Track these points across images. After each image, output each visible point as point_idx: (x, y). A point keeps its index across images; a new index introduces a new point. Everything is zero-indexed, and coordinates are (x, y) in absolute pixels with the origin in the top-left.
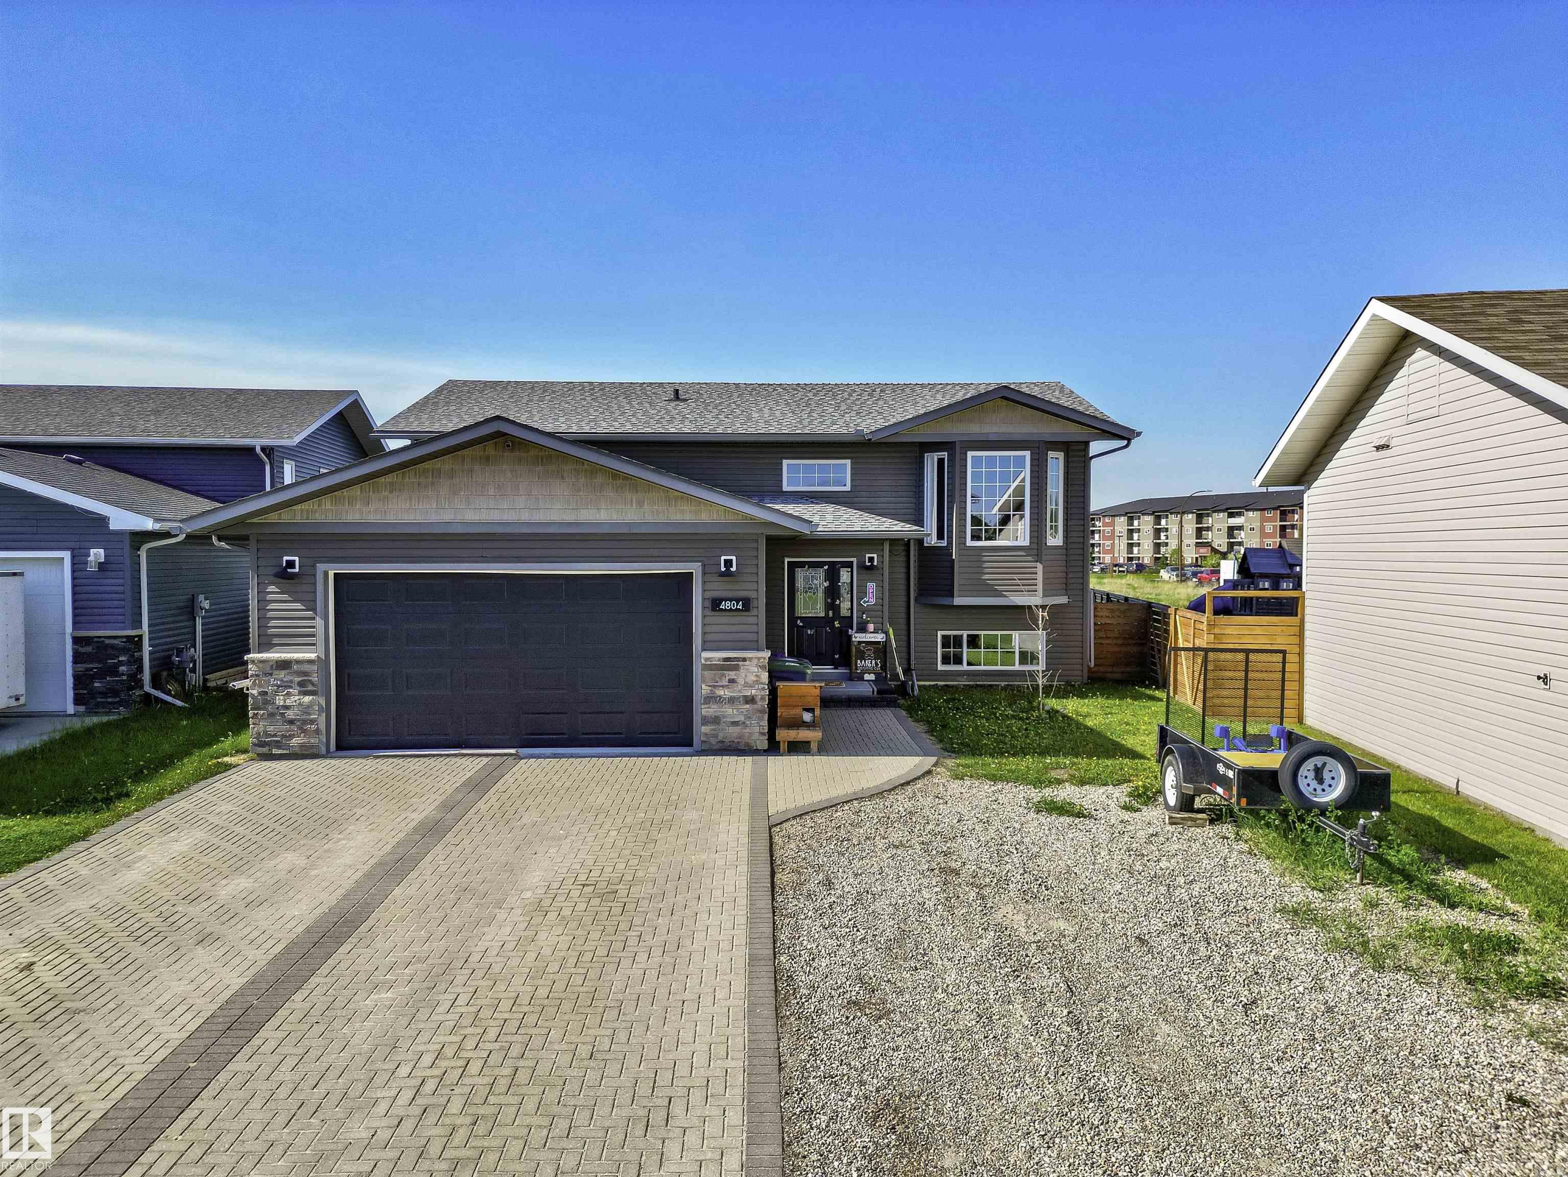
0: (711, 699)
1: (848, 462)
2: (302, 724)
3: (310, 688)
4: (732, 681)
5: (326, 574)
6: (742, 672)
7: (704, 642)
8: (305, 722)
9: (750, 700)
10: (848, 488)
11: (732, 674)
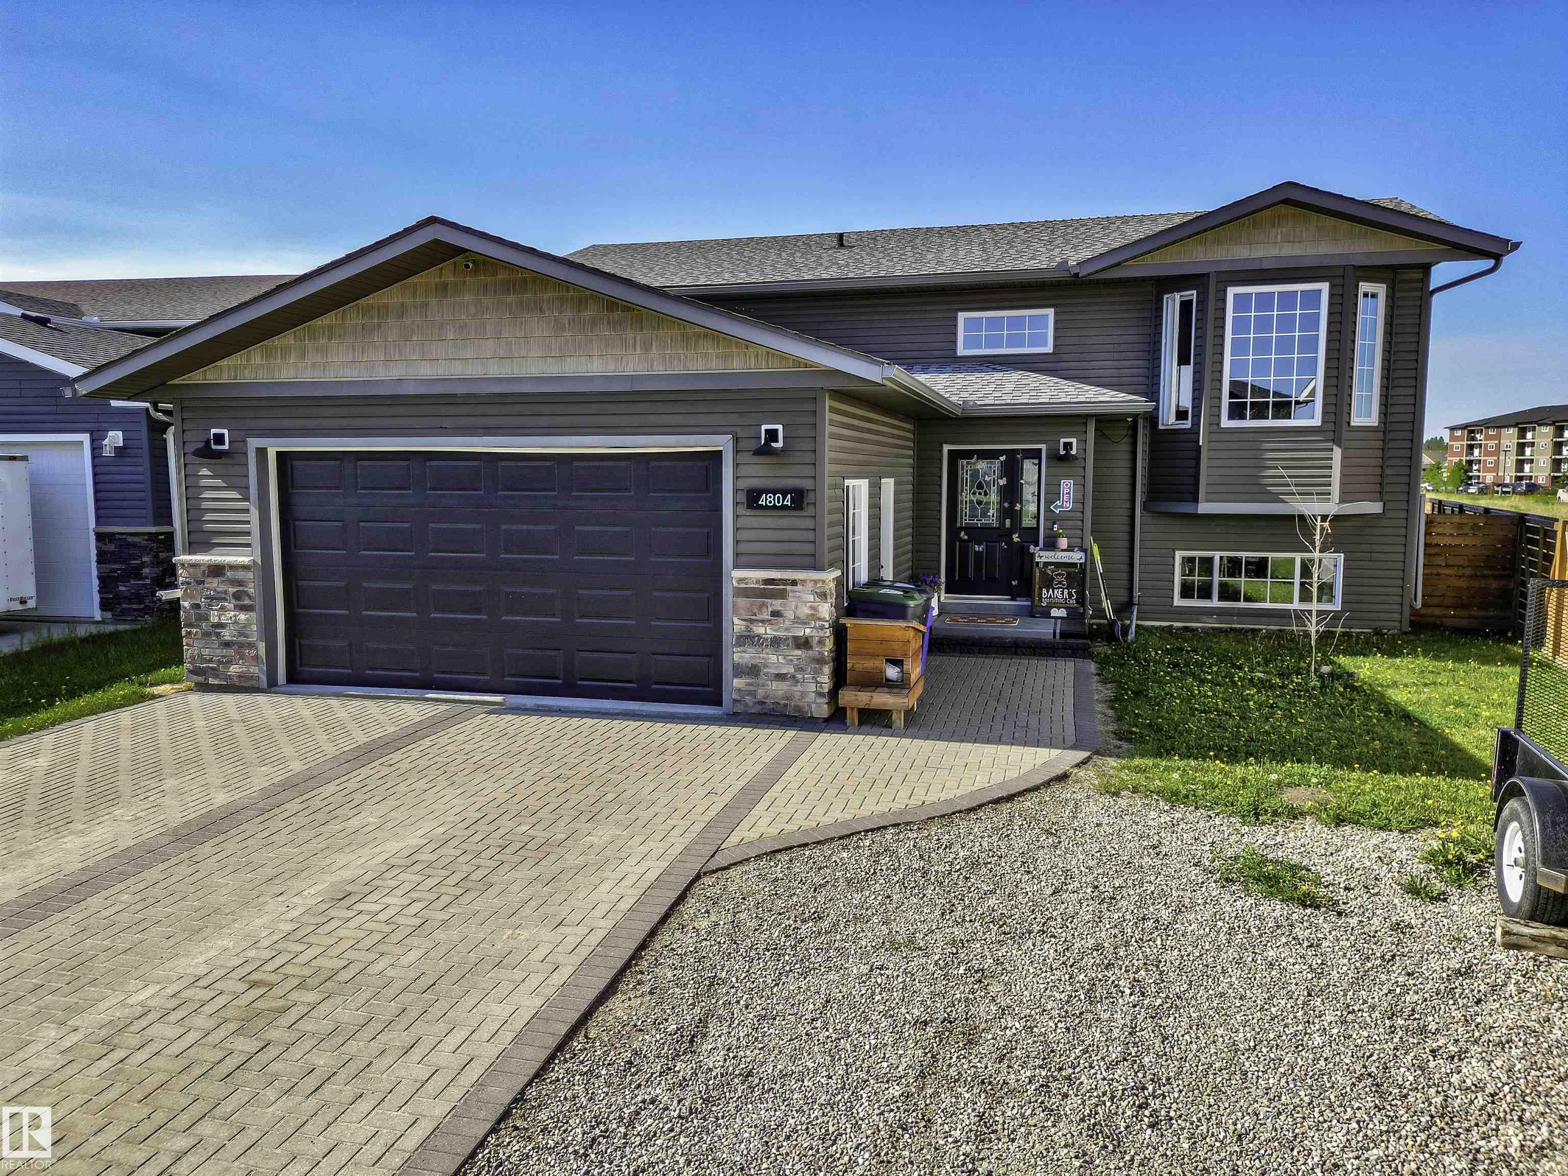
0: (747, 639)
1: (1050, 312)
2: (240, 646)
3: (247, 602)
4: (776, 614)
5: (262, 453)
6: (791, 602)
7: (737, 555)
8: (241, 645)
9: (804, 643)
10: (1049, 349)
11: (777, 604)
